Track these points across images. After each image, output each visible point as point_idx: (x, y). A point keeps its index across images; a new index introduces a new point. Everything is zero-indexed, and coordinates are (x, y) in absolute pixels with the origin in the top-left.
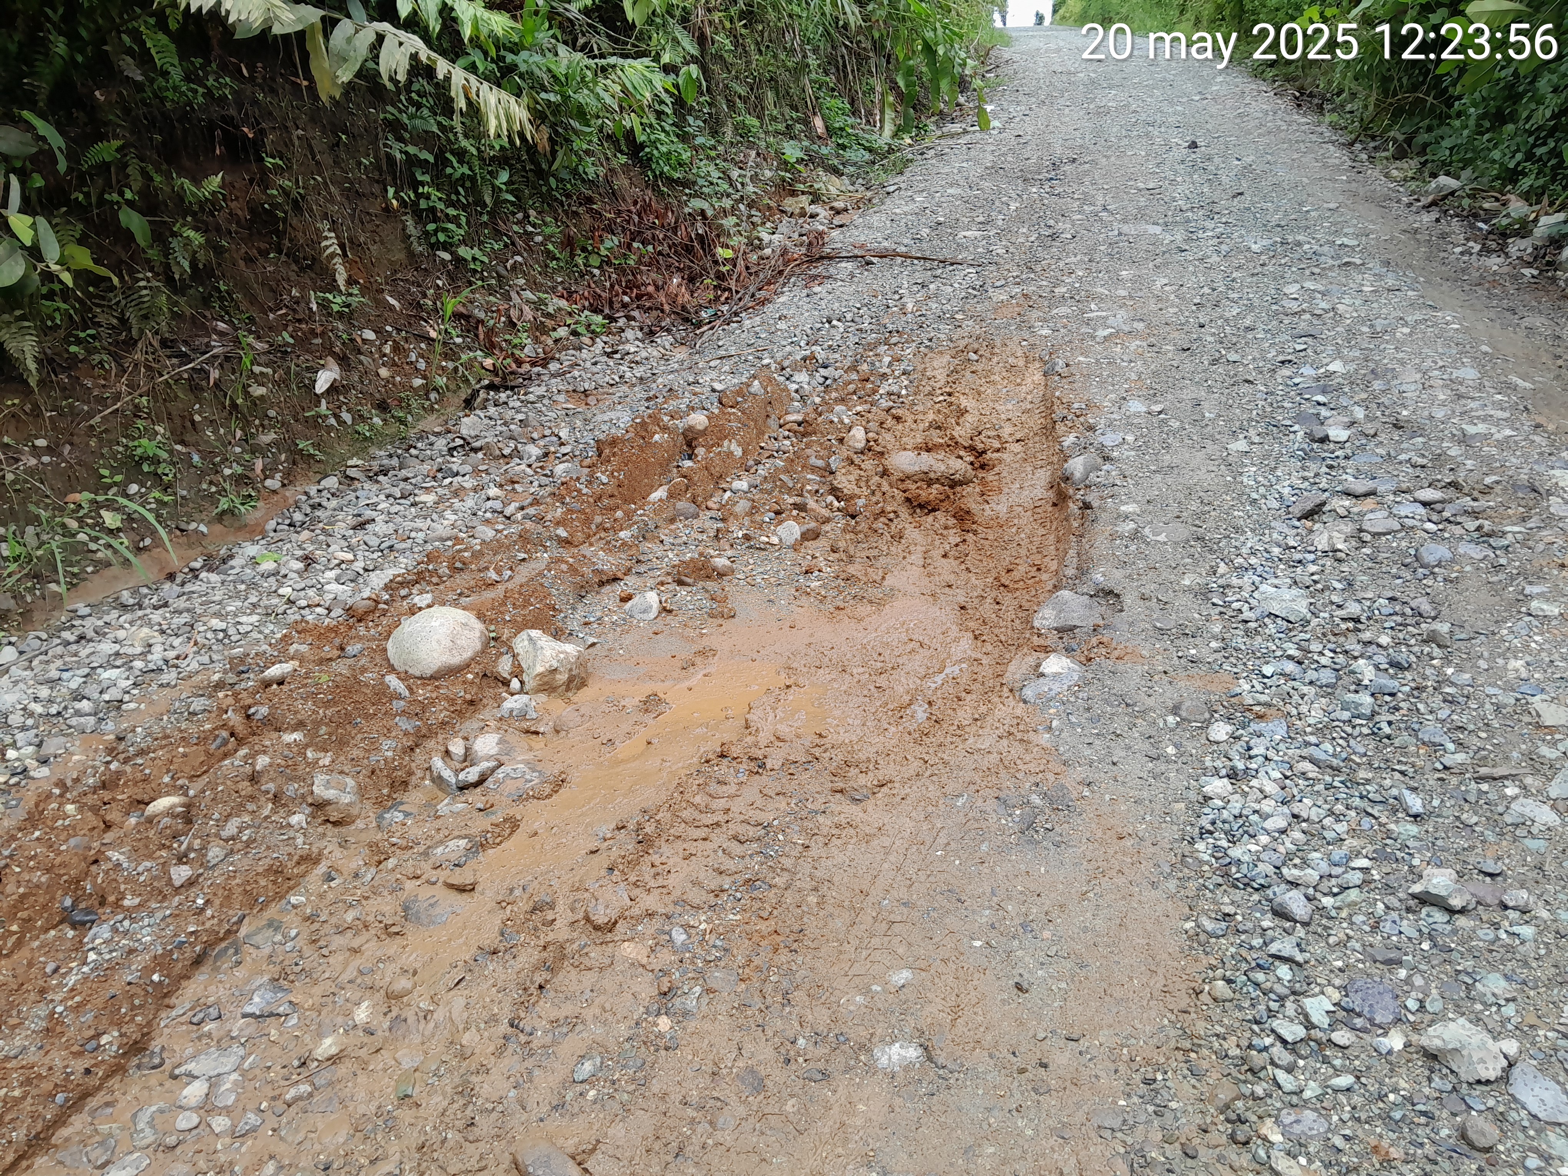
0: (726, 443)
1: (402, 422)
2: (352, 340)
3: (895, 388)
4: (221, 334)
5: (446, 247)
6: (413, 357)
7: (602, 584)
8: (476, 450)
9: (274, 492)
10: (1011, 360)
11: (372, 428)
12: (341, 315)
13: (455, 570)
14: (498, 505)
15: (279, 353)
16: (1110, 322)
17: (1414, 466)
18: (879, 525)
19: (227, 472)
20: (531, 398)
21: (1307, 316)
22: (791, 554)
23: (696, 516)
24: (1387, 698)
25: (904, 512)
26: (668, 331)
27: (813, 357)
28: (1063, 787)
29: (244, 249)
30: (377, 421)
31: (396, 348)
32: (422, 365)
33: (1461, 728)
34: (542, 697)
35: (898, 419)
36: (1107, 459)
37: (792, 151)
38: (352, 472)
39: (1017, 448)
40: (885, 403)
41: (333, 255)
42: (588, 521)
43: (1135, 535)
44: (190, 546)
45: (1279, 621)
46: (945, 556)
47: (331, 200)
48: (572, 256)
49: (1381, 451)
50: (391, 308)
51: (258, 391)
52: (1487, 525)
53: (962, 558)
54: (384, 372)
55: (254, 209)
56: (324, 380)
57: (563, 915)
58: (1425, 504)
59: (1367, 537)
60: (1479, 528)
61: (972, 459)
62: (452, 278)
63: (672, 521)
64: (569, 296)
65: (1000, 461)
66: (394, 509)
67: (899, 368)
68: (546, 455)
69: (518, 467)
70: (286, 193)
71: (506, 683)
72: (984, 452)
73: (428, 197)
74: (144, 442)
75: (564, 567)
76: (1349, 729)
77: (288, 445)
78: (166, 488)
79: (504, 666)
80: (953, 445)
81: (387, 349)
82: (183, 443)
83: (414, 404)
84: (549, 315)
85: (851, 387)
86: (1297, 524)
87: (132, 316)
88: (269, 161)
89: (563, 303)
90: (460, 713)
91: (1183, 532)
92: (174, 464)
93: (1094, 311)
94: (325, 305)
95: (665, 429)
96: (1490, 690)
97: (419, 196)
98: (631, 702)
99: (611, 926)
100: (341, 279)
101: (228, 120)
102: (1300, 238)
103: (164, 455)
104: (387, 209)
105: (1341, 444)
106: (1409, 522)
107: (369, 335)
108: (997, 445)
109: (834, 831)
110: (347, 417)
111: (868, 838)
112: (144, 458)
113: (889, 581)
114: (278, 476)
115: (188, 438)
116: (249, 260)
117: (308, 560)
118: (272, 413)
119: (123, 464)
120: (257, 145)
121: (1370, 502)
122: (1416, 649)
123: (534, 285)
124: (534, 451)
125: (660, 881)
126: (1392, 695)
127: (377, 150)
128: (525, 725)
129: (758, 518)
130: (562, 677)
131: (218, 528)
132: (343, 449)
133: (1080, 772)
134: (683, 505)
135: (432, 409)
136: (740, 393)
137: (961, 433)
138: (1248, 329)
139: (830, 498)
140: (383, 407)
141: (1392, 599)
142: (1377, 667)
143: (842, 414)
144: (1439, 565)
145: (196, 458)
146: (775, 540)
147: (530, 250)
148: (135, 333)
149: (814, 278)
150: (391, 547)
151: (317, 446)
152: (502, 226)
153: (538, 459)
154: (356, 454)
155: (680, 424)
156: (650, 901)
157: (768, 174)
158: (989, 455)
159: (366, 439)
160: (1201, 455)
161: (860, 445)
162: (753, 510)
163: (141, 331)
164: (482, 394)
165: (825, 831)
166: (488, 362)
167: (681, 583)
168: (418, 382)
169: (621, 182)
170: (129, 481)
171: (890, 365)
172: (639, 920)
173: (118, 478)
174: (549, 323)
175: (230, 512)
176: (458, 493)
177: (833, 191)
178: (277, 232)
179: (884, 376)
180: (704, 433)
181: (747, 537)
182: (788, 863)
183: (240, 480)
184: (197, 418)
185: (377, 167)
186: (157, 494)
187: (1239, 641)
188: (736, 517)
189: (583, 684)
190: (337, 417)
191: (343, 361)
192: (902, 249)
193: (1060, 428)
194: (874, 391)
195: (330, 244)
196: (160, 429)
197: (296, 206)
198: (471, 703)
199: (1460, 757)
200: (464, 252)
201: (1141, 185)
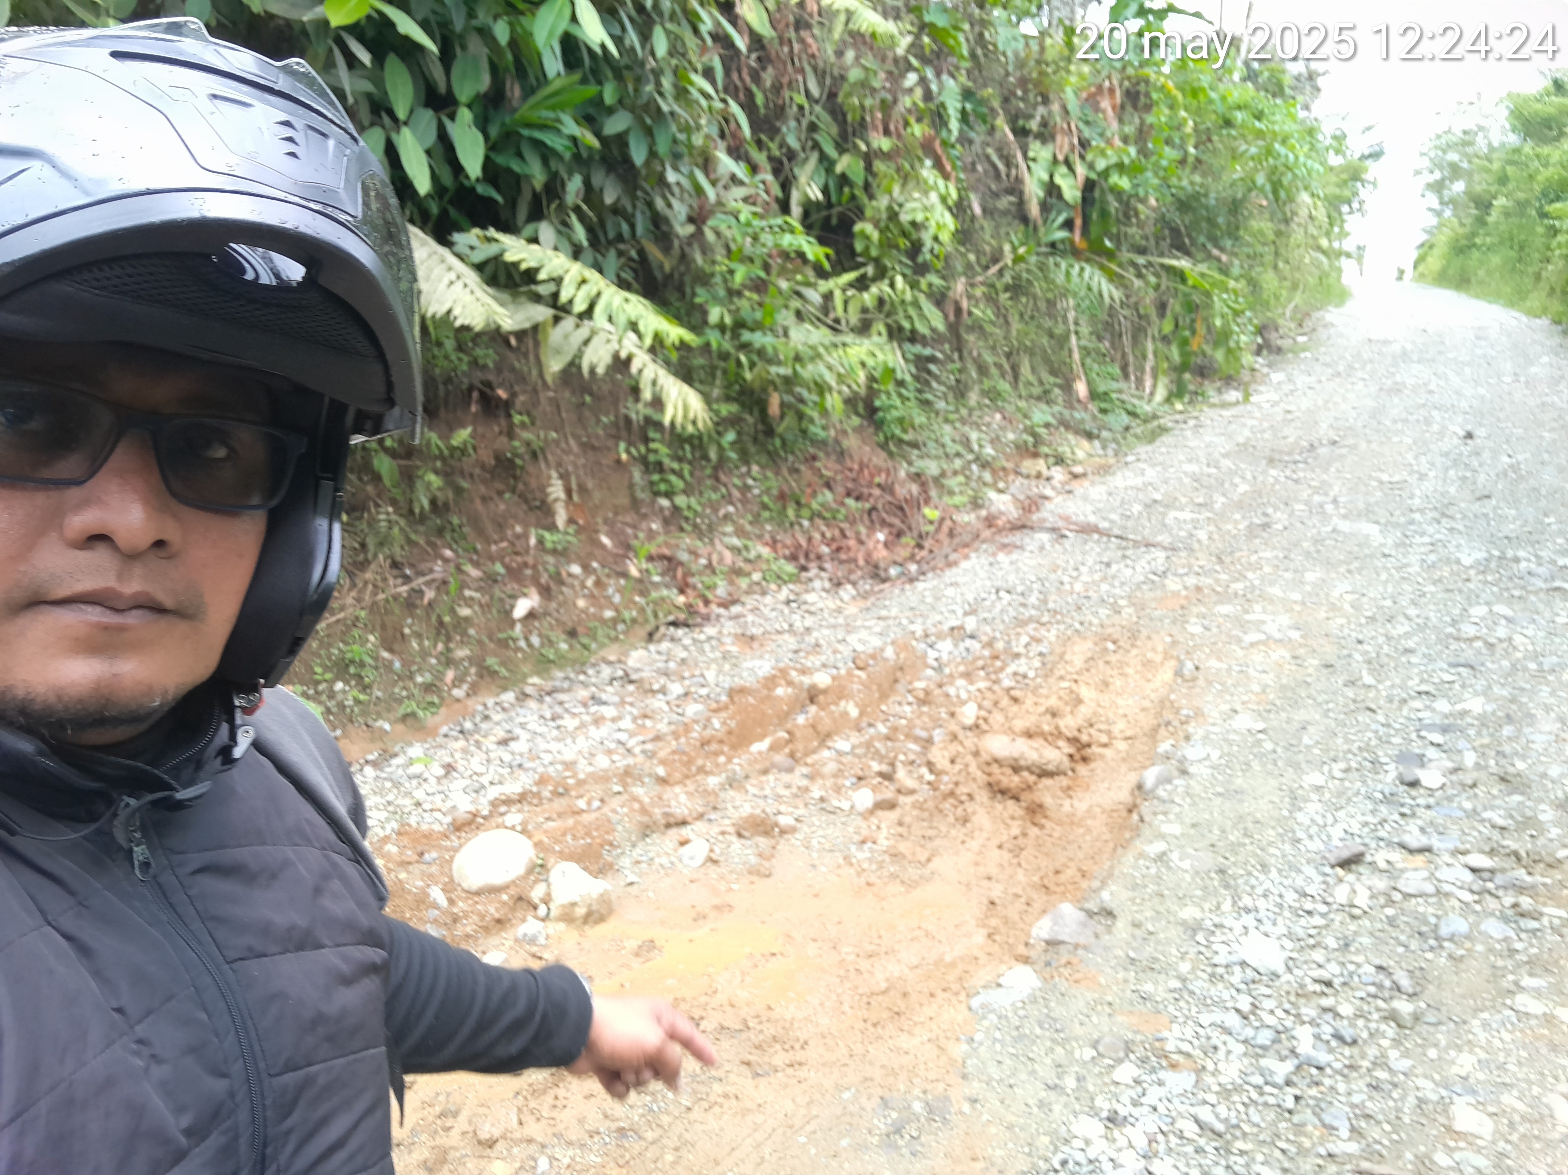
0: (843, 703)
1: (585, 647)
2: (558, 574)
3: (1022, 670)
4: (446, 560)
5: (668, 495)
6: (610, 591)
7: (668, 826)
8: (631, 682)
9: (458, 700)
10: (1150, 655)
11: (557, 651)
12: (554, 552)
13: (556, 794)
14: (623, 736)
15: (492, 579)
16: (1264, 628)
17: (1494, 826)
18: (947, 806)
19: (419, 679)
20: (702, 637)
21: (1479, 644)
22: (859, 821)
23: (790, 770)
24: (1314, 1071)
25: (983, 796)
26: (854, 584)
27: (961, 628)
28: (947, 1098)
29: (483, 489)
30: (564, 646)
31: (598, 583)
32: (617, 599)
33: (1368, 1117)
34: (562, 926)
35: (1015, 700)
36: (1184, 772)
37: (1041, 415)
38: (529, 690)
39: (1122, 746)
40: (1007, 683)
41: (556, 500)
42: (690, 762)
43: (1161, 858)
44: (372, 740)
45: (1249, 971)
46: (1000, 847)
47: (568, 452)
48: (784, 508)
49: (1468, 805)
50: (603, 547)
51: (465, 612)
52: (1526, 902)
53: (1017, 851)
54: (581, 603)
55: (499, 458)
56: (521, 608)
57: (461, 1124)
58: (1474, 870)
59: (1397, 897)
60: (1515, 905)
61: (1071, 750)
62: (666, 522)
63: (765, 772)
64: (773, 544)
65: (1102, 756)
66: (539, 730)
67: (1036, 649)
68: (686, 694)
69: (658, 703)
70: (528, 444)
71: (535, 908)
72: (1089, 745)
73: (656, 451)
74: (355, 647)
75: (636, 806)
76: (1254, 1095)
77: (478, 661)
78: (365, 688)
79: (537, 893)
80: (1053, 737)
81: (590, 583)
82: (391, 650)
83: (600, 632)
84: (747, 561)
85: (980, 663)
86: (1328, 870)
87: (371, 542)
88: (517, 419)
89: (765, 551)
90: (486, 929)
91: (1209, 860)
92: (376, 668)
93: (1257, 613)
94: (541, 541)
95: (790, 683)
96: (1421, 1082)
97: (649, 450)
98: (632, 944)
99: (491, 1144)
100: (561, 518)
101: (489, 385)
102: (1521, 554)
103: (368, 660)
104: (618, 461)
105: (1431, 791)
106: (1446, 888)
107: (576, 569)
108: (1104, 739)
109: (720, 1100)
110: (535, 640)
111: (745, 1112)
112: (352, 661)
113: (936, 863)
114: (465, 687)
115: (396, 647)
116: (484, 499)
117: (449, 768)
118: (472, 632)
119: (336, 664)
120: (507, 405)
121: (1419, 860)
122: (1373, 1025)
123: (740, 532)
124: (676, 689)
125: (555, 1114)
126: (1319, 1068)
127: (617, 410)
128: (534, 949)
129: (840, 781)
130: (581, 911)
131: (400, 727)
132: (525, 669)
133: (975, 1088)
134: (780, 758)
135: (617, 639)
136: (873, 657)
137: (1069, 723)
138: (1408, 651)
139: (924, 770)
140: (572, 634)
141: (1380, 968)
142: (1317, 1037)
143: (960, 688)
144: (1451, 939)
145: (397, 665)
146: (845, 805)
147: (744, 501)
148: (370, 556)
149: (1005, 546)
150: (520, 766)
151: (503, 664)
152: (723, 477)
153: (679, 697)
154: (538, 674)
155: (806, 680)
156: (533, 1129)
157: (1011, 436)
158: (1095, 749)
159: (550, 661)
160: (1273, 783)
161: (969, 721)
162: (839, 774)
163: (375, 556)
164: (662, 630)
165: (712, 1098)
166: (681, 600)
167: (740, 835)
168: (609, 614)
169: (851, 442)
170: (337, 678)
171: (1027, 645)
172: (517, 1142)
173: (328, 676)
174: (747, 567)
175: (413, 715)
176: (598, 721)
177: (1080, 454)
178: (515, 477)
179: (1017, 656)
180: (825, 692)
181: (822, 799)
182: (665, 1119)
183: (428, 688)
184: (407, 631)
185: (615, 425)
186: (355, 692)
187: (1199, 985)
188: (823, 777)
189: (602, 919)
190: (527, 639)
191: (546, 592)
192: (1104, 525)
193: (1163, 732)
194: (1002, 669)
195: (556, 490)
196: (371, 638)
197: (534, 455)
198: (499, 921)
199: (1353, 1147)
200: (681, 500)
201: (1385, 477)
